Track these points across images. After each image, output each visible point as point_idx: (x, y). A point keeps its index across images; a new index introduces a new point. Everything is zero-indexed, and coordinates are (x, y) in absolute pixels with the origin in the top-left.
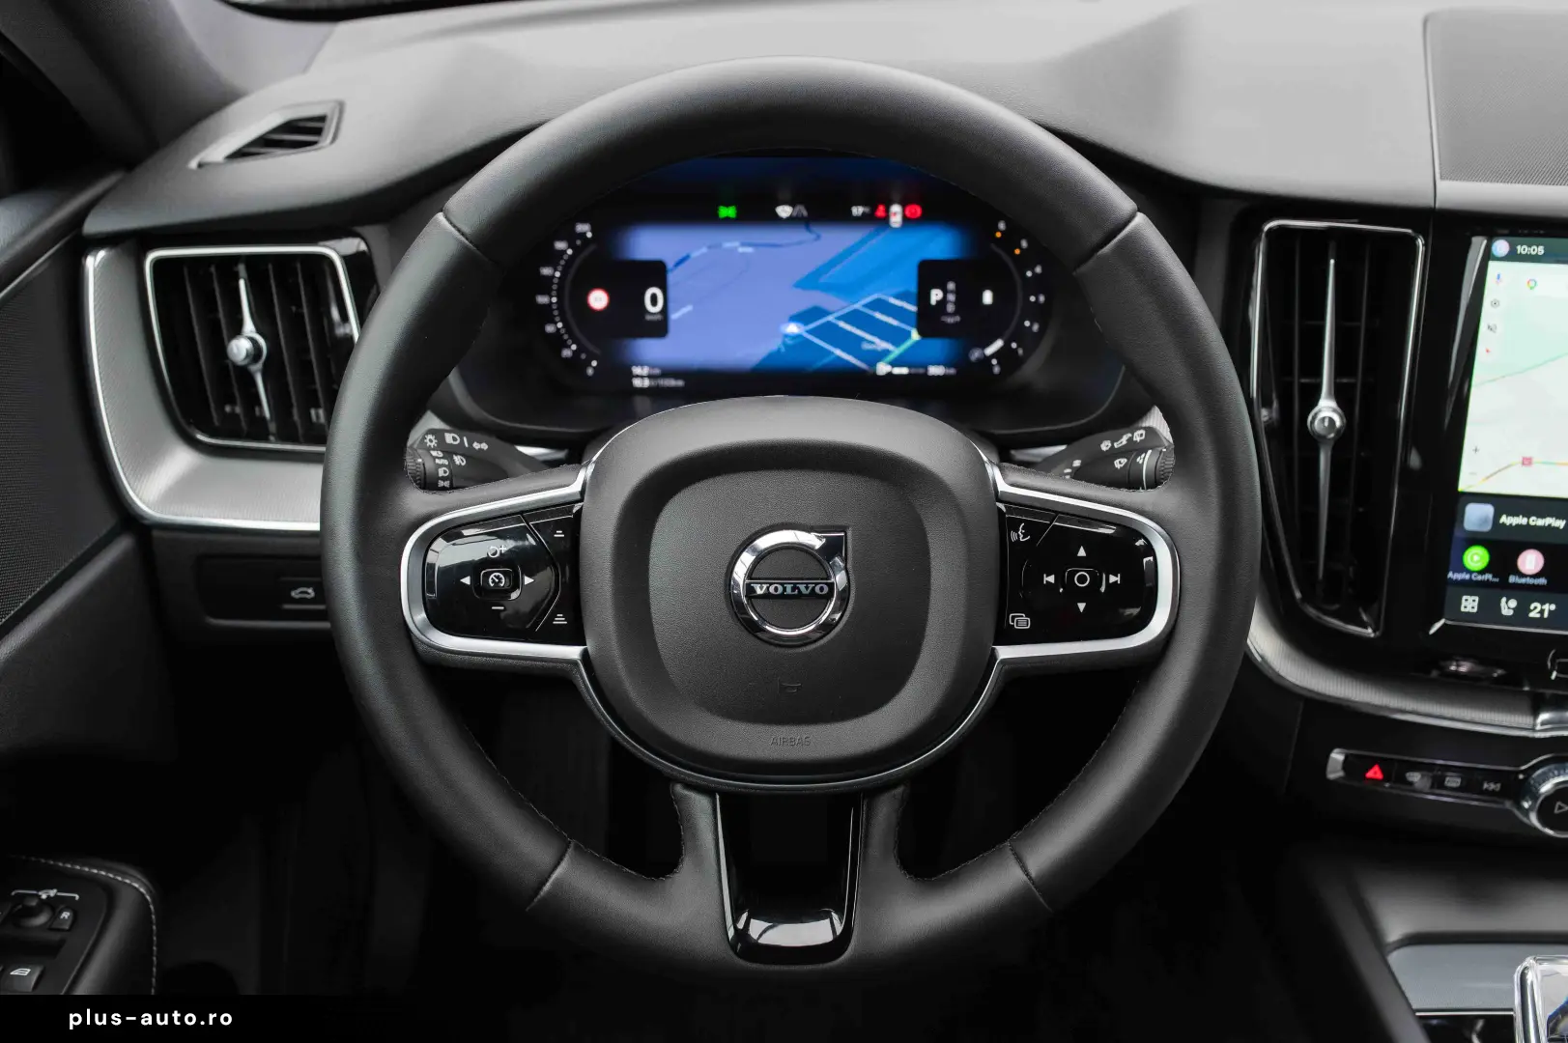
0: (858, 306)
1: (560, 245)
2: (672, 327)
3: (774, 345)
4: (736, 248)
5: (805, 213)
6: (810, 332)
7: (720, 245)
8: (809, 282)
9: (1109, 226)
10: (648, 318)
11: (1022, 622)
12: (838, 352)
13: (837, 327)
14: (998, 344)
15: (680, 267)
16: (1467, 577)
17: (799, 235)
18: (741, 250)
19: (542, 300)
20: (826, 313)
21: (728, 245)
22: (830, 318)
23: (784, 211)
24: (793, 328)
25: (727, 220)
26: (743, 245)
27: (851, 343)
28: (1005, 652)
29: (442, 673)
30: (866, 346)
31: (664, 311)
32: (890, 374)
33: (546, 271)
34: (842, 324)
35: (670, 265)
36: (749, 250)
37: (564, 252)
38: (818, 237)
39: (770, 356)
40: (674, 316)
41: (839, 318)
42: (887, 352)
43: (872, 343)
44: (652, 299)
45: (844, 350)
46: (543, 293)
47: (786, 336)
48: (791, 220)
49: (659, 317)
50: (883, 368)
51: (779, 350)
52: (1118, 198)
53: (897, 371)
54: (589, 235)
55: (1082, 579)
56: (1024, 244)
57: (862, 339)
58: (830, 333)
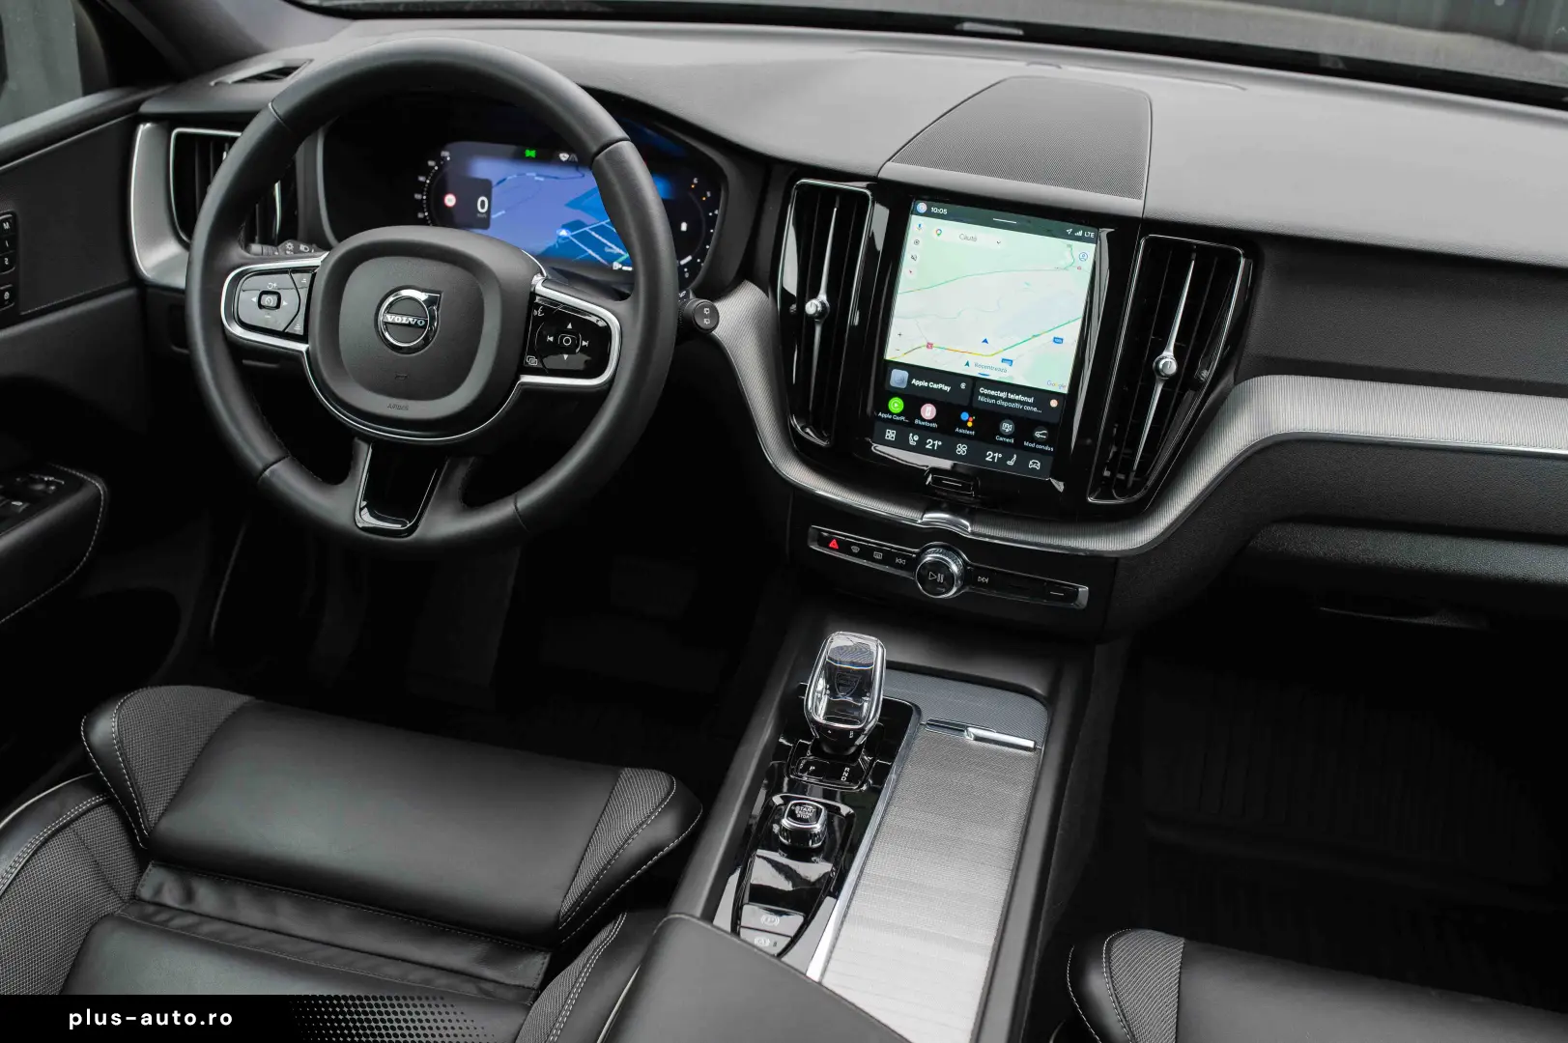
0: (603, 223)
1: (431, 163)
2: (492, 222)
3: (551, 243)
4: (533, 177)
5: (576, 159)
6: (572, 236)
7: (524, 174)
8: (574, 204)
9: (605, 140)
10: (479, 215)
11: (533, 361)
12: (590, 252)
13: (590, 234)
14: (689, 258)
15: (501, 185)
16: (890, 417)
17: (570, 173)
18: (537, 178)
19: (418, 196)
20: (585, 225)
21: (528, 174)
22: (587, 229)
23: (564, 157)
24: (564, 233)
25: (530, 158)
26: (538, 175)
27: (598, 247)
28: (526, 379)
29: (237, 349)
30: (607, 250)
31: (488, 212)
32: (620, 269)
33: (422, 179)
34: (593, 233)
35: (494, 183)
36: (542, 179)
37: (433, 168)
38: (583, 176)
39: (550, 248)
40: (493, 216)
41: (591, 229)
42: (620, 255)
43: (611, 248)
44: (482, 204)
45: (594, 251)
46: (418, 193)
47: (560, 237)
48: (568, 163)
49: (485, 216)
50: (616, 266)
51: (555, 245)
52: (612, 128)
53: (625, 268)
54: (448, 159)
55: (567, 341)
56: (709, 194)
57: (606, 245)
58: (585, 238)
